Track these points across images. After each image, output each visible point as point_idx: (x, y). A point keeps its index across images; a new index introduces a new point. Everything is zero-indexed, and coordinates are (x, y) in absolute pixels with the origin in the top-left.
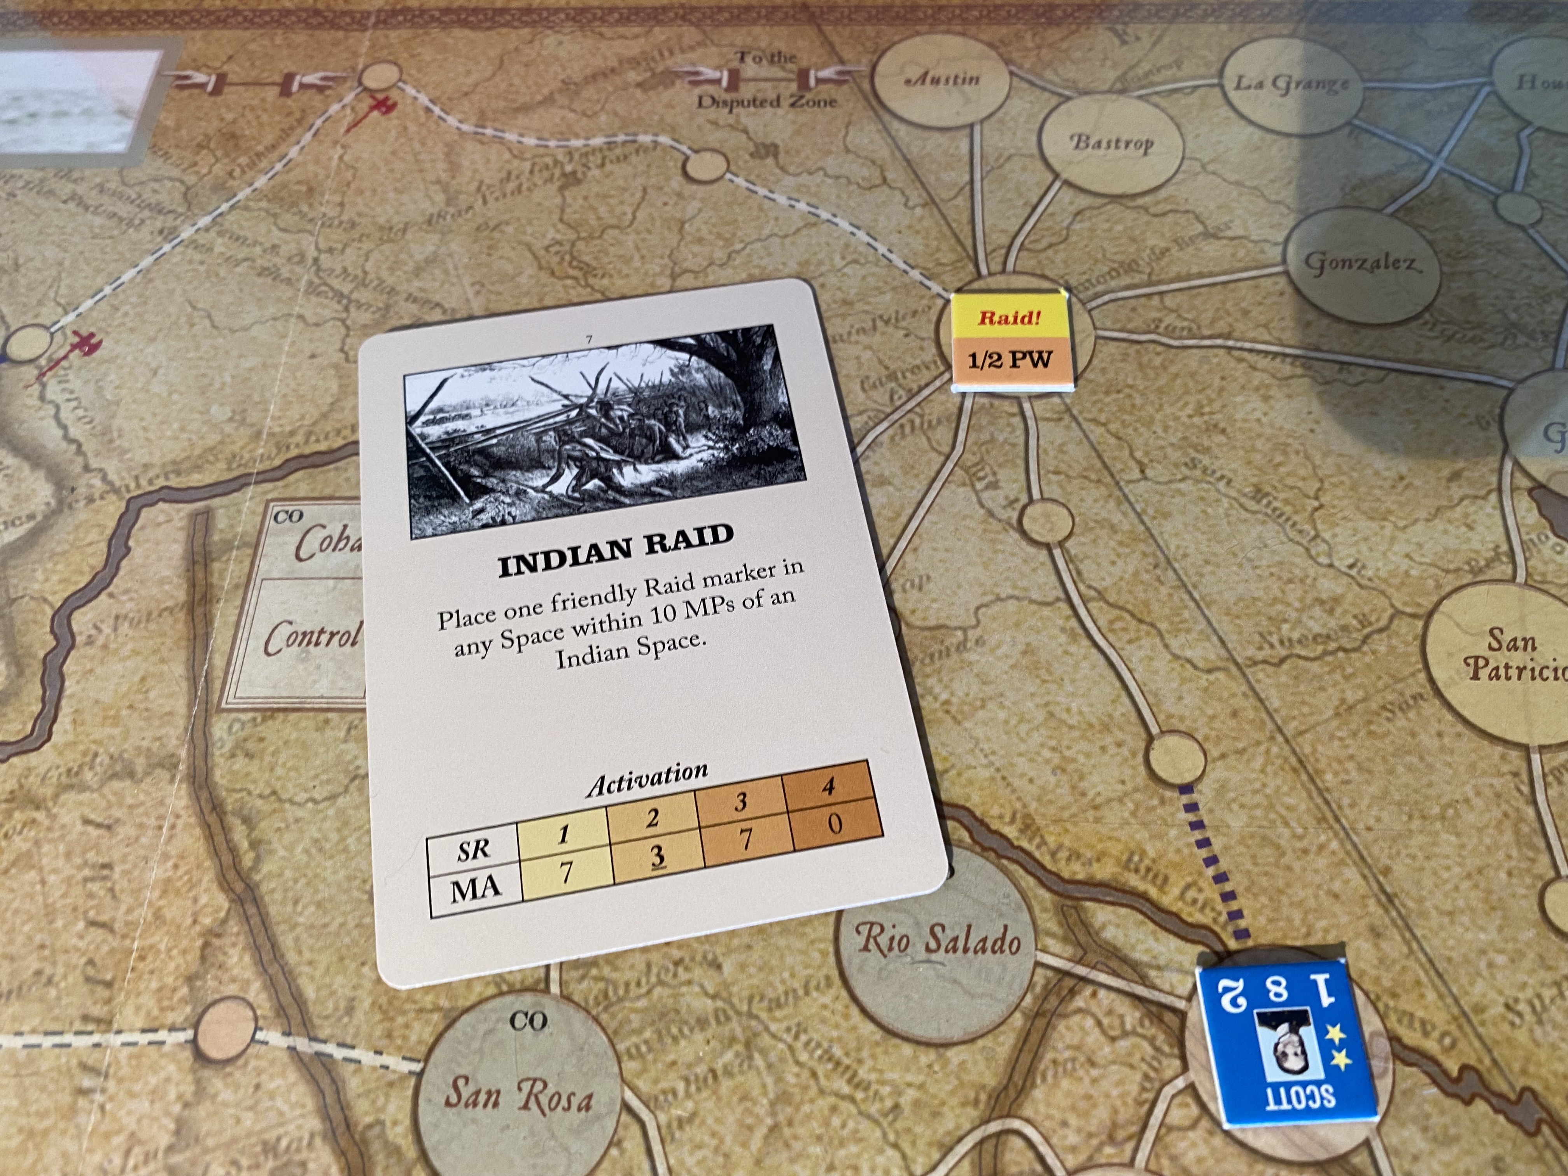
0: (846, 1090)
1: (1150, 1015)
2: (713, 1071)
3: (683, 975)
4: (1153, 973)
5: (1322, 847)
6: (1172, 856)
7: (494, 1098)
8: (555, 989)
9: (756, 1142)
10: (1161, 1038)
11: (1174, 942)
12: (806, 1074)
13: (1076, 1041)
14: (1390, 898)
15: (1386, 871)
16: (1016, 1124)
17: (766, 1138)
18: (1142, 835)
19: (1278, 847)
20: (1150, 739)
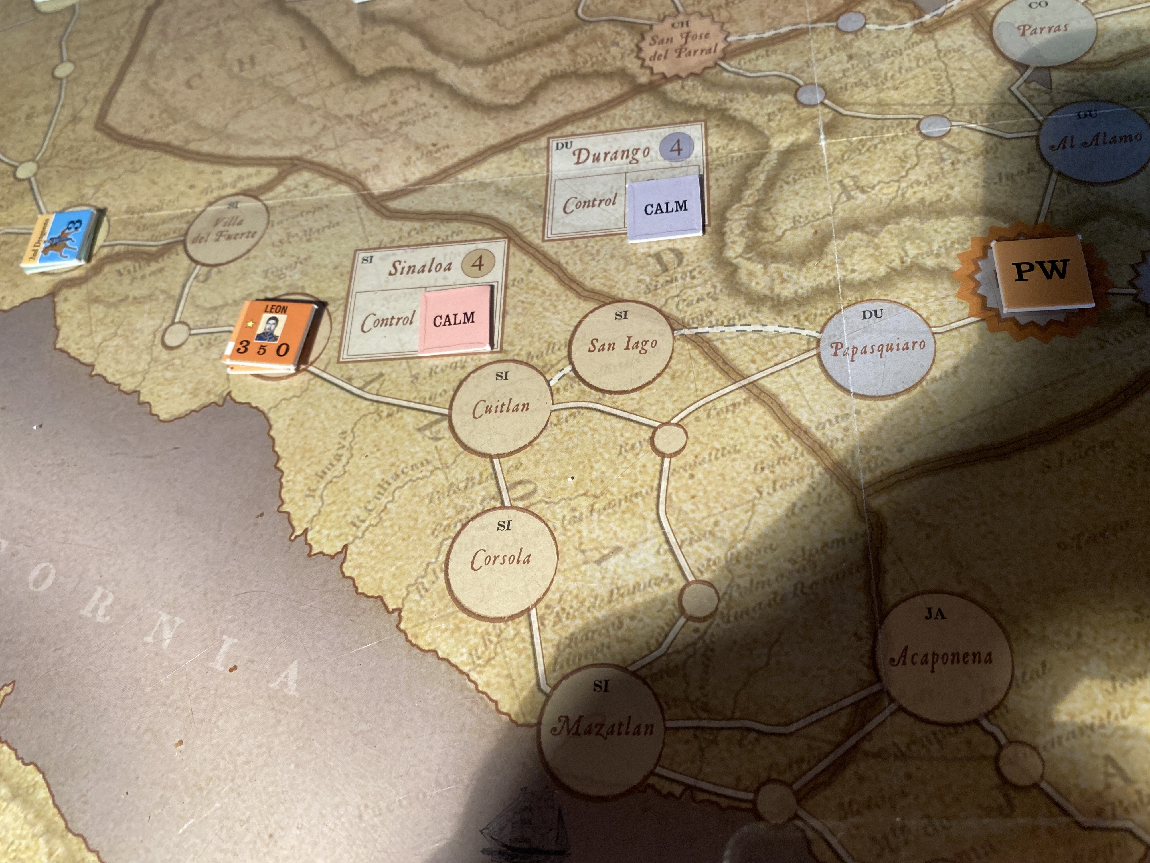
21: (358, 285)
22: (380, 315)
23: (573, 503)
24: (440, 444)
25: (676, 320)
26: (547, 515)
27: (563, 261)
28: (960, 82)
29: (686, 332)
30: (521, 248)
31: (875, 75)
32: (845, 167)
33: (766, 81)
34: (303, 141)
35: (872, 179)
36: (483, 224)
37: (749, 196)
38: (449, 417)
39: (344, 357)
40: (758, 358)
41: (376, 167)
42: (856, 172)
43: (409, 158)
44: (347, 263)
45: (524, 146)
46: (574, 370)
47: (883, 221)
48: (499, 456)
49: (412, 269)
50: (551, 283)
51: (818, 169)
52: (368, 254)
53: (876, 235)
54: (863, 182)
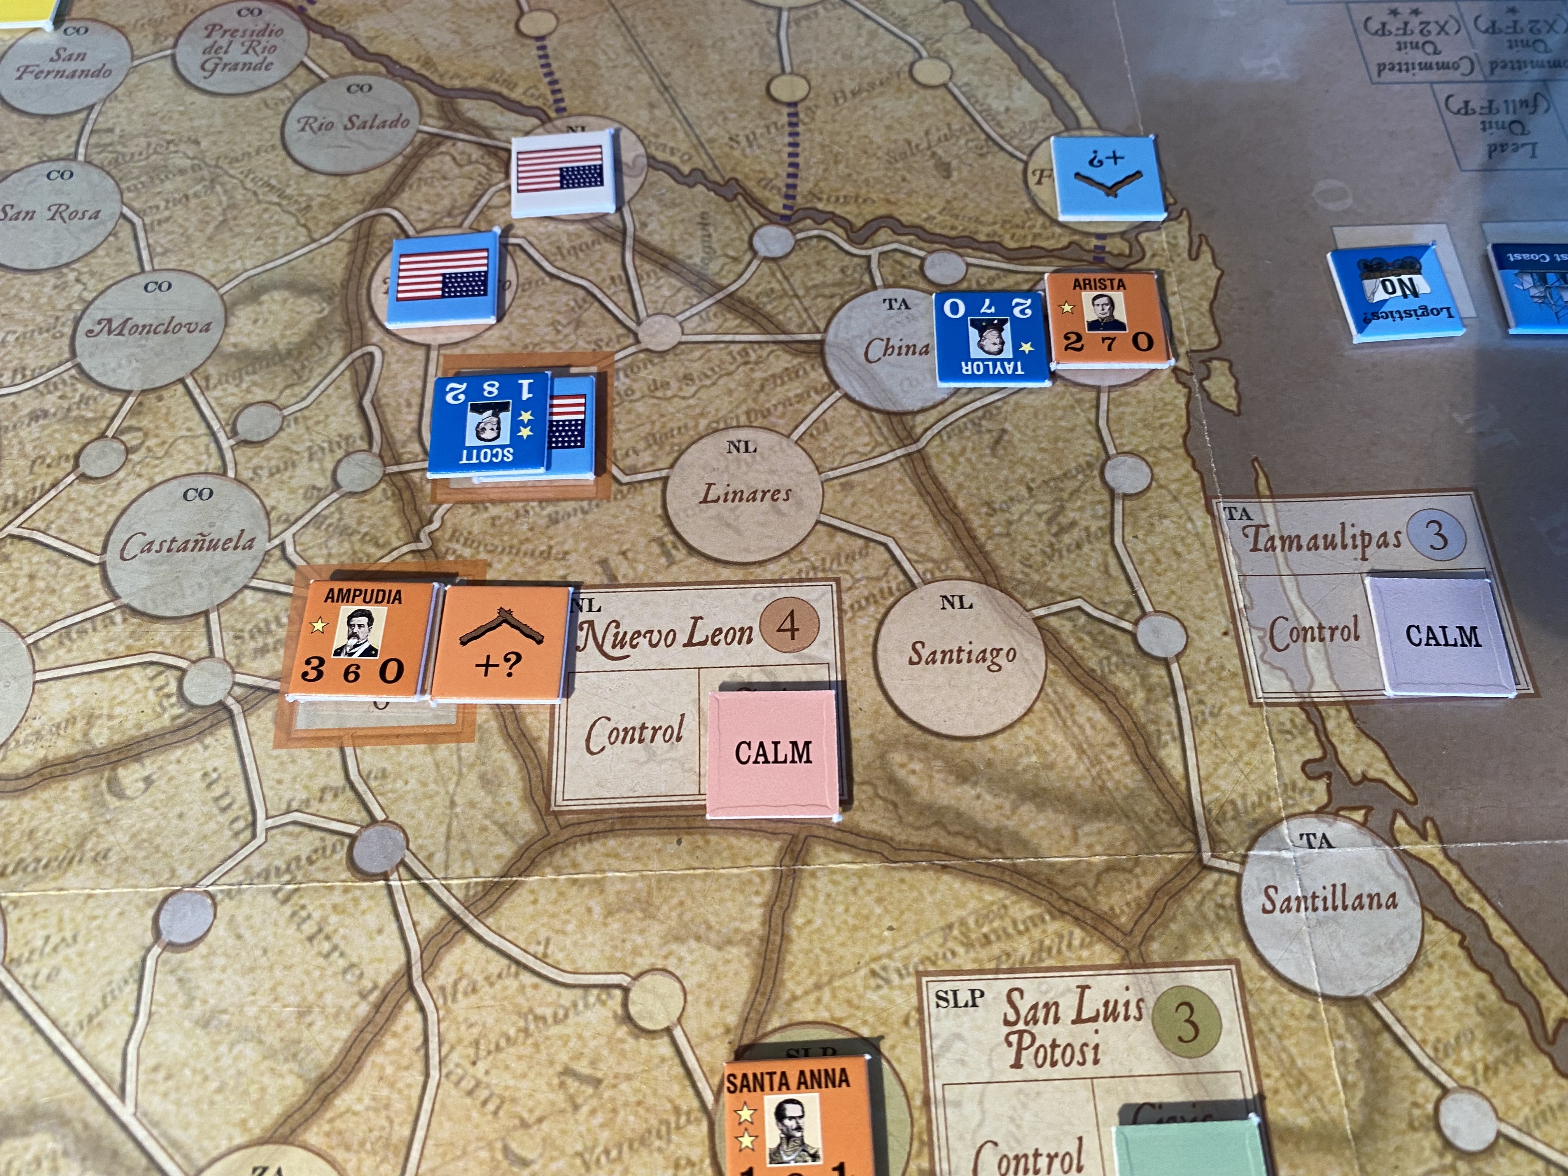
0: (275, 199)
1: (490, 153)
2: (187, 197)
3: (172, 148)
4: (496, 133)
5: (626, 65)
6: (523, 72)
7: (30, 215)
8: (81, 158)
9: (210, 229)
10: (494, 164)
11: (514, 116)
12: (249, 195)
13: (436, 167)
14: (666, 88)
15: (667, 75)
16: (388, 210)
17: (217, 227)
18: (503, 63)
19: (596, 66)
20: (522, 13)
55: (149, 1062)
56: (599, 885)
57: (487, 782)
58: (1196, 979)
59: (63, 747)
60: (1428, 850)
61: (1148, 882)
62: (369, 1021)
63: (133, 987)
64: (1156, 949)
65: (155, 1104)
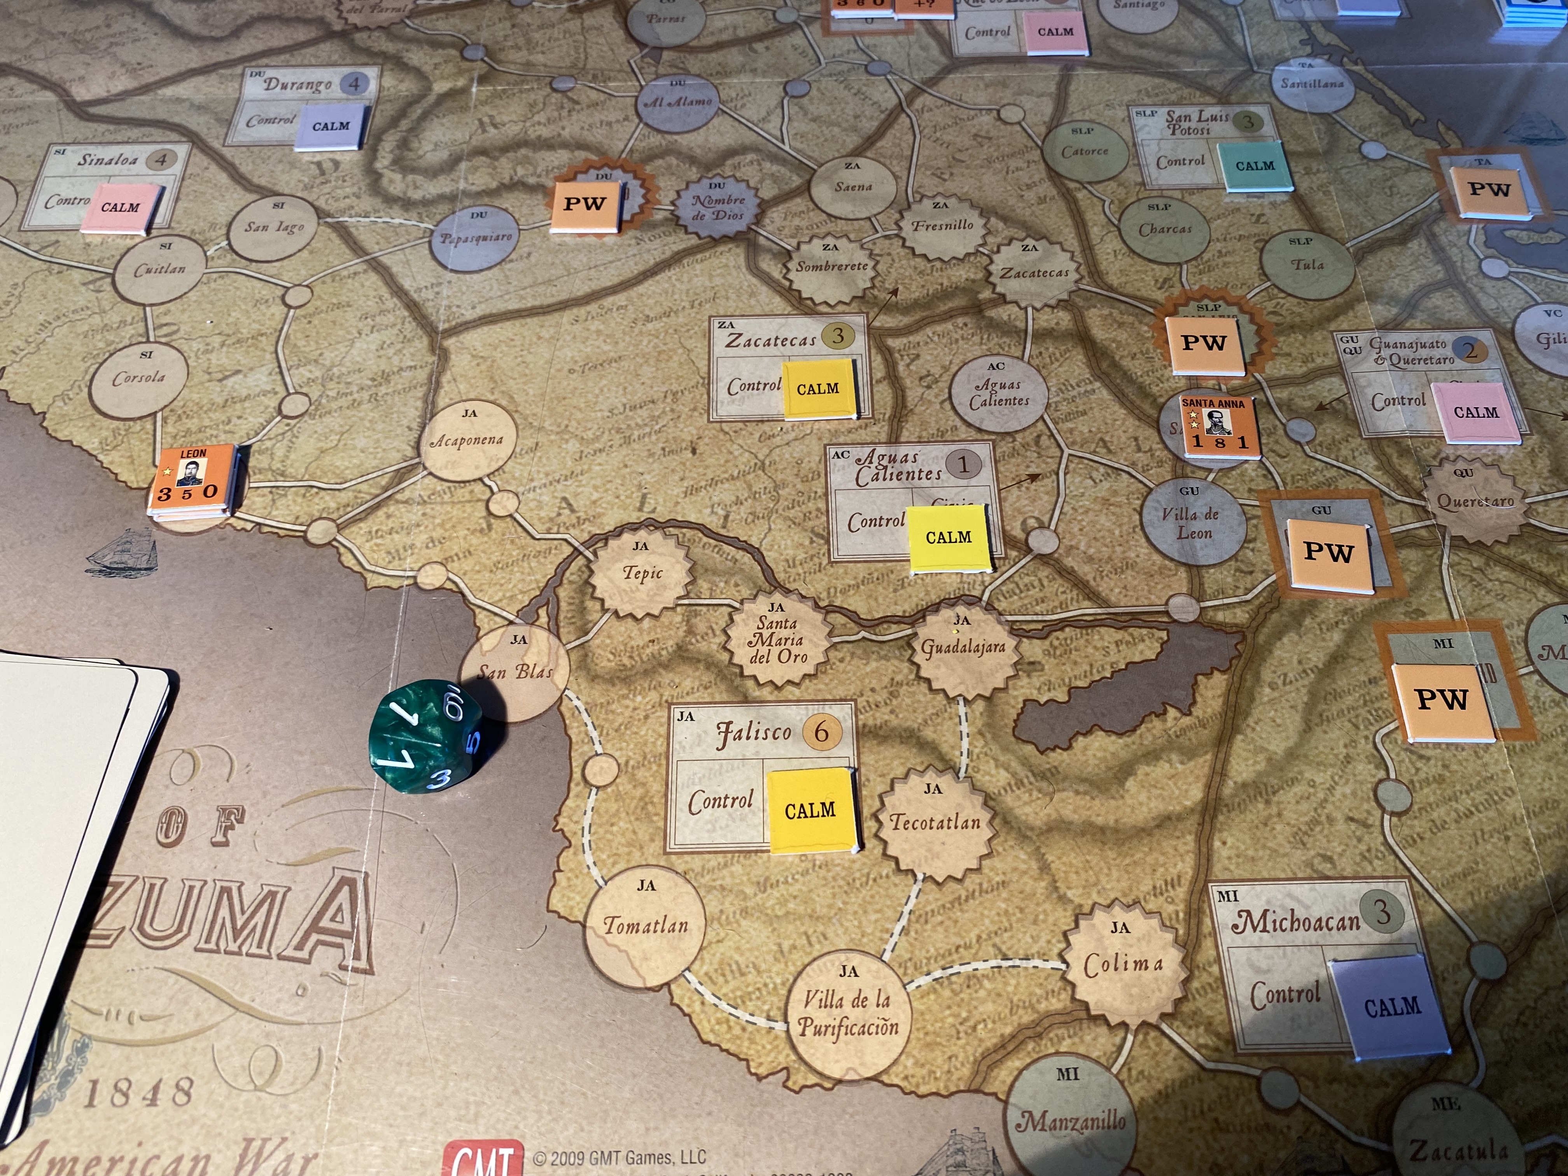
21: (49, 170)
22: (64, 196)
23: (208, 340)
24: (100, 295)
25: (323, 211)
26: (185, 348)
27: (237, 162)
28: (593, 53)
29: (329, 220)
30: (203, 151)
31: (529, 41)
32: (487, 109)
33: (440, 38)
34: (14, 51)
35: (506, 119)
36: (172, 130)
37: (404, 124)
38: (113, 276)
39: (25, 227)
40: (382, 241)
41: (82, 79)
42: (494, 113)
43: (114, 73)
44: (41, 153)
45: (222, 71)
46: (230, 244)
47: (505, 149)
48: (152, 305)
49: (100, 161)
50: (223, 178)
51: (465, 109)
52: (62, 148)
53: (496, 159)
54: (498, 119)
55: (792, 132)
56: (982, 78)
57: (924, 48)
58: (1253, 109)
59: (725, 37)
60: (1358, 68)
61: (1229, 77)
62: (886, 120)
63: (779, 111)
64: (1233, 98)
65: (799, 145)
